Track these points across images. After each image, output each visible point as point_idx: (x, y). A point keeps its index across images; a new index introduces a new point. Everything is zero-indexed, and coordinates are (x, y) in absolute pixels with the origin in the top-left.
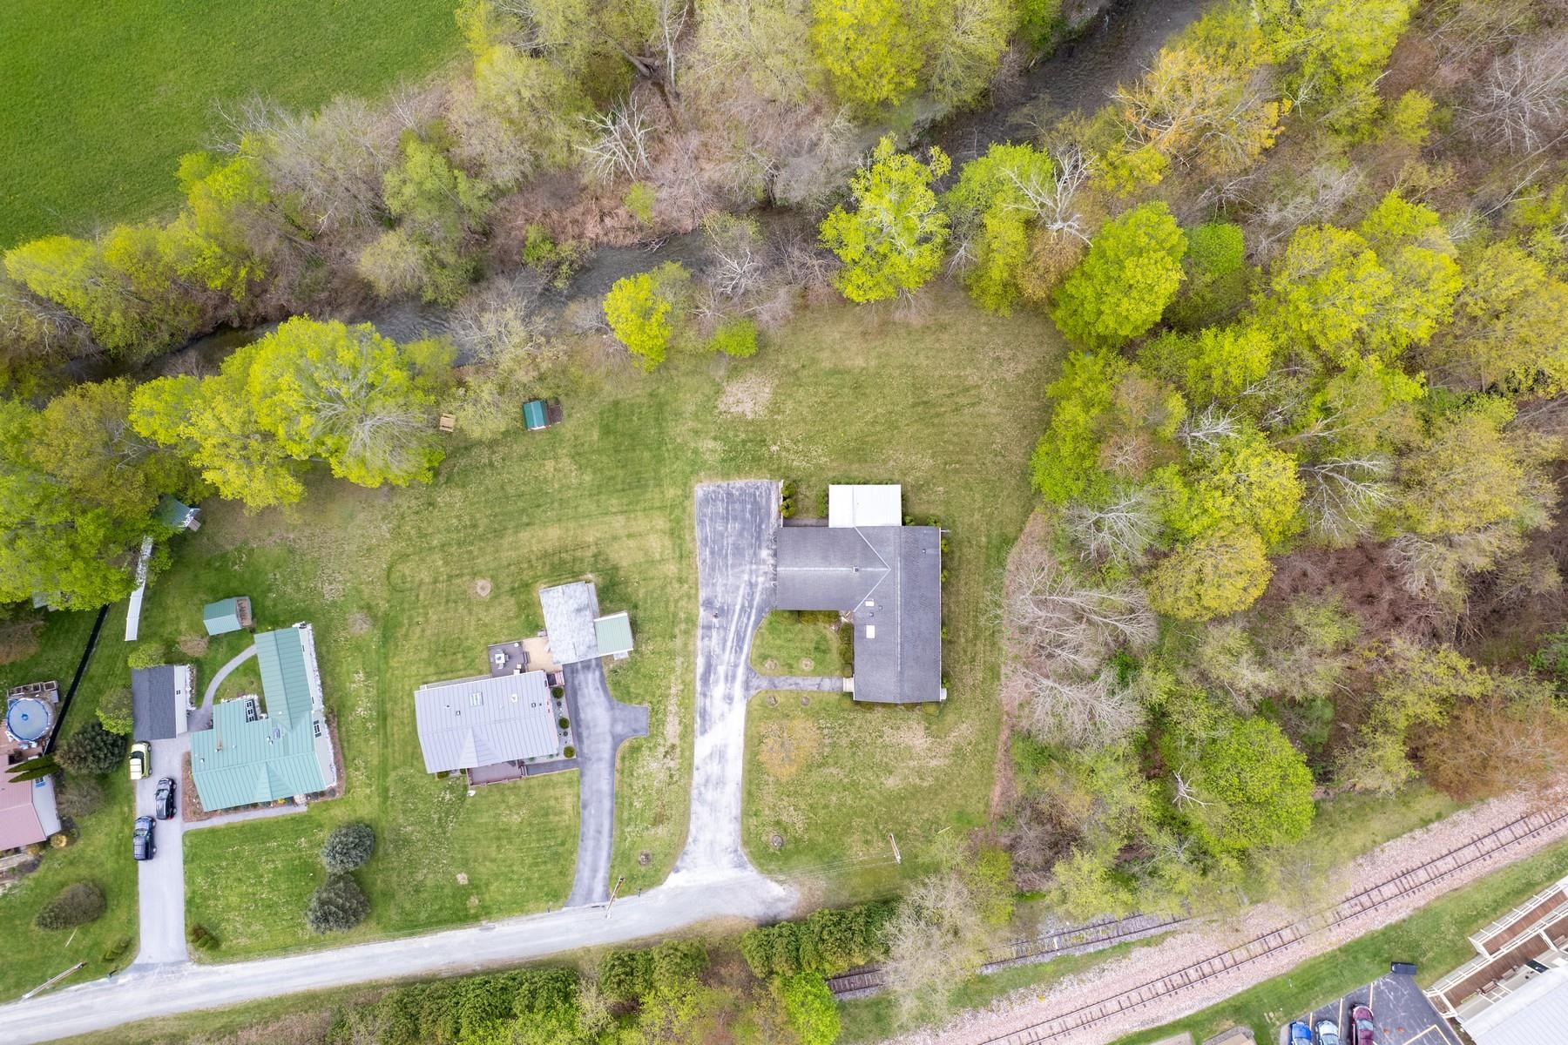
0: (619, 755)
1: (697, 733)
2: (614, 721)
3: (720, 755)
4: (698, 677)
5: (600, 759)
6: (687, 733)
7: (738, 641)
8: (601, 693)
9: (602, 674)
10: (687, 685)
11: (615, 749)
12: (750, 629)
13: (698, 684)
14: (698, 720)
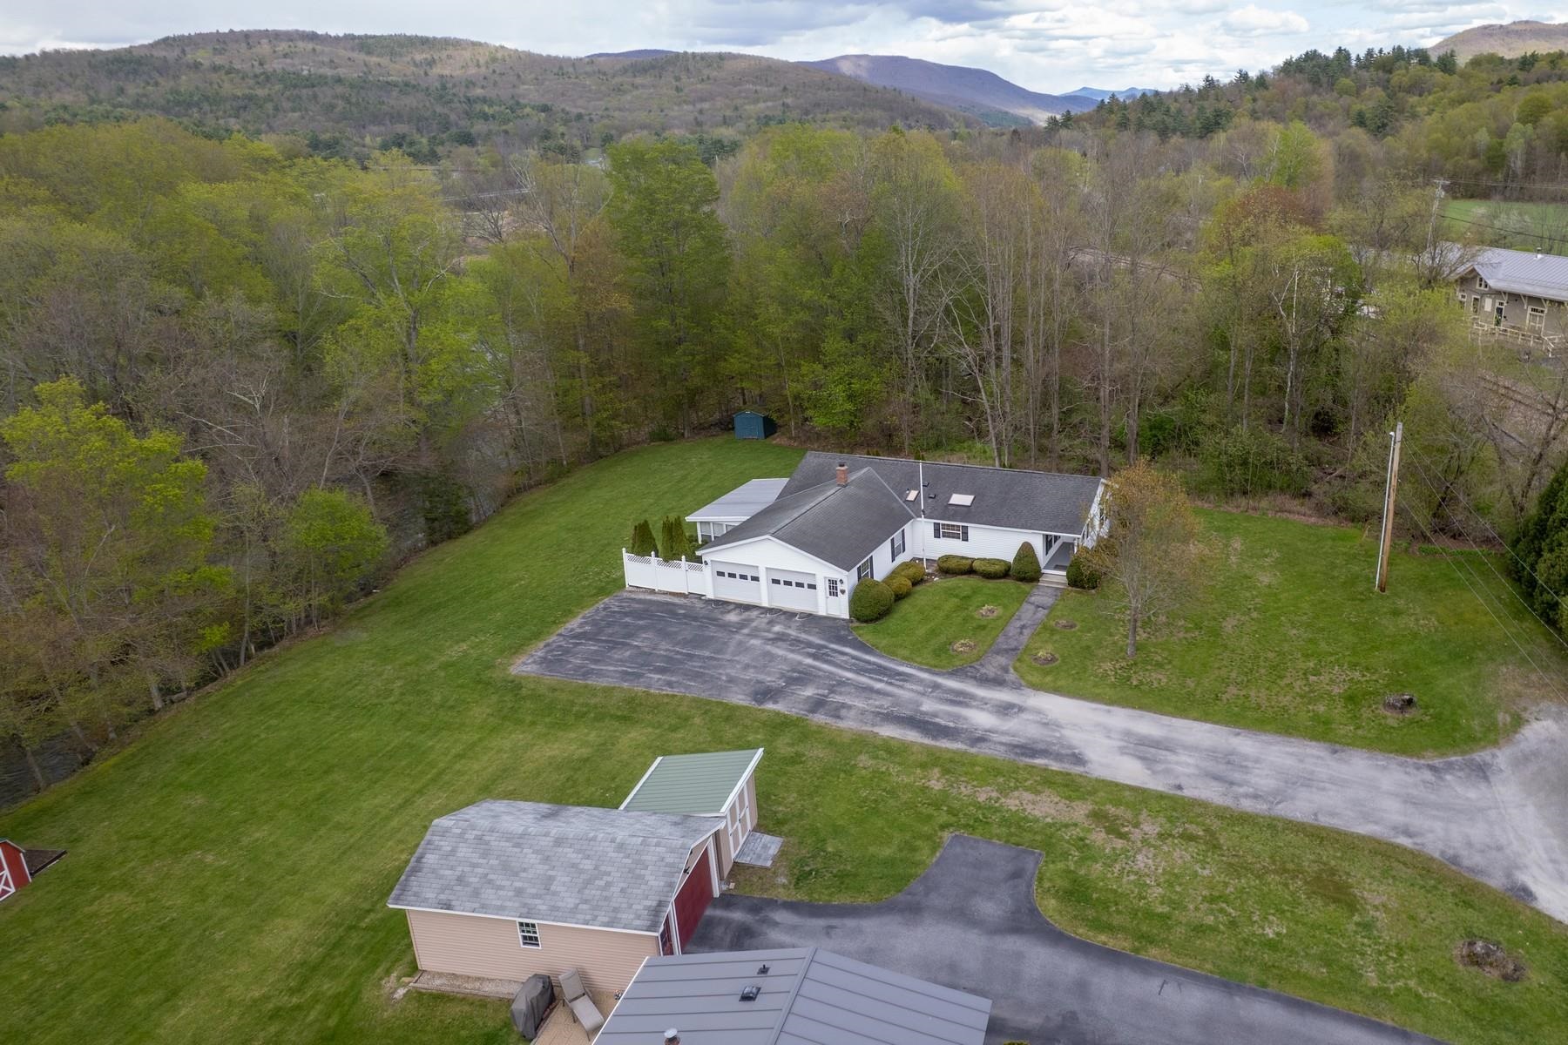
0: (1083, 932)
1: (1077, 769)
2: (961, 915)
3: (1144, 749)
4: (927, 741)
5: (1081, 988)
6: (1073, 786)
7: (880, 673)
8: (850, 923)
9: (792, 906)
10: (934, 760)
11: (1055, 937)
12: (867, 657)
13: (945, 744)
14: (1039, 761)
